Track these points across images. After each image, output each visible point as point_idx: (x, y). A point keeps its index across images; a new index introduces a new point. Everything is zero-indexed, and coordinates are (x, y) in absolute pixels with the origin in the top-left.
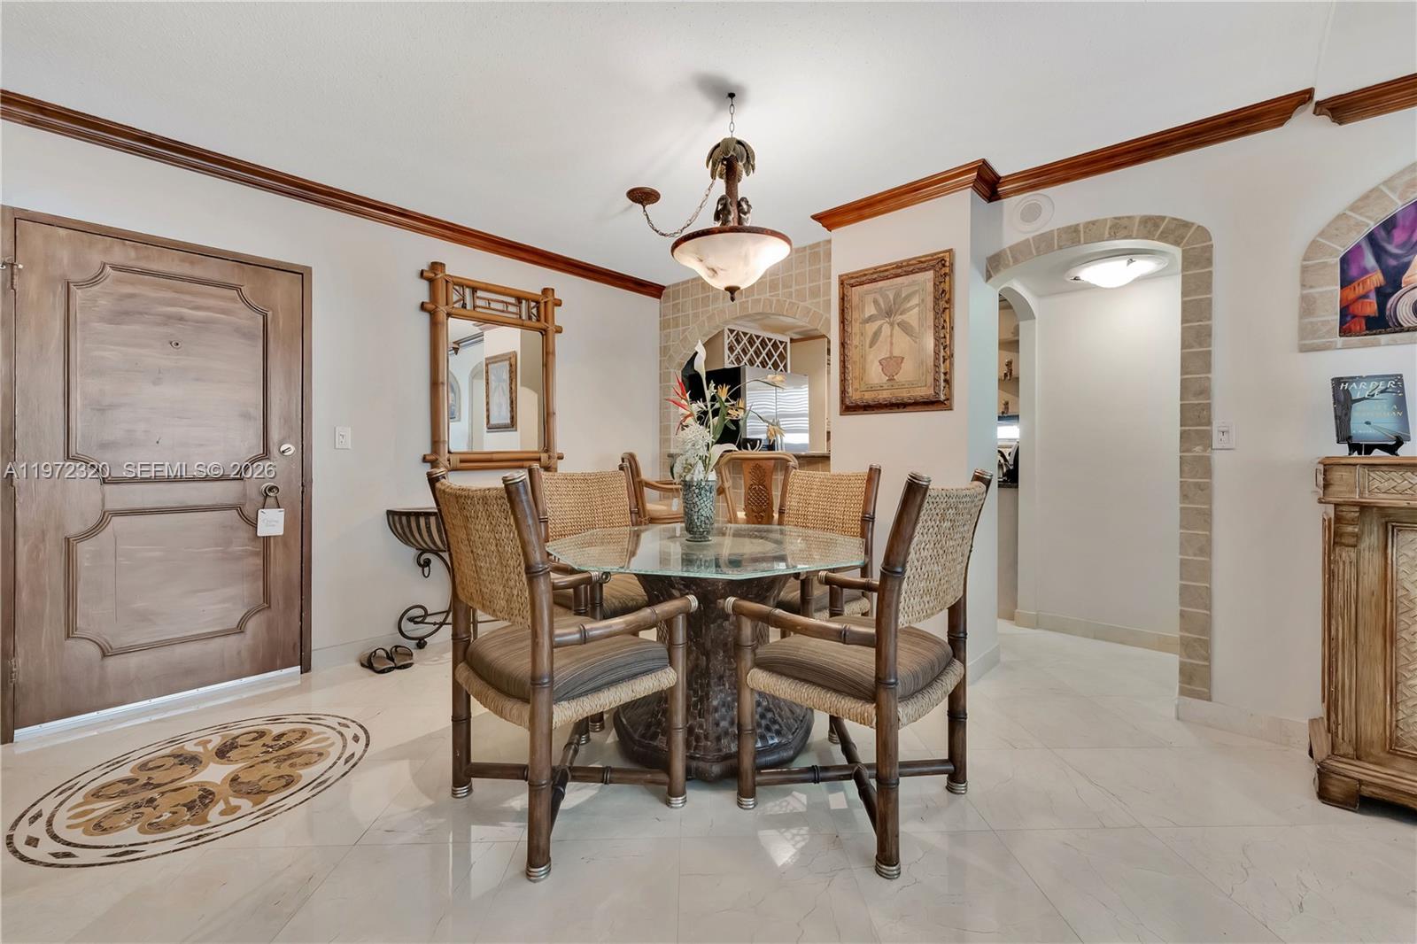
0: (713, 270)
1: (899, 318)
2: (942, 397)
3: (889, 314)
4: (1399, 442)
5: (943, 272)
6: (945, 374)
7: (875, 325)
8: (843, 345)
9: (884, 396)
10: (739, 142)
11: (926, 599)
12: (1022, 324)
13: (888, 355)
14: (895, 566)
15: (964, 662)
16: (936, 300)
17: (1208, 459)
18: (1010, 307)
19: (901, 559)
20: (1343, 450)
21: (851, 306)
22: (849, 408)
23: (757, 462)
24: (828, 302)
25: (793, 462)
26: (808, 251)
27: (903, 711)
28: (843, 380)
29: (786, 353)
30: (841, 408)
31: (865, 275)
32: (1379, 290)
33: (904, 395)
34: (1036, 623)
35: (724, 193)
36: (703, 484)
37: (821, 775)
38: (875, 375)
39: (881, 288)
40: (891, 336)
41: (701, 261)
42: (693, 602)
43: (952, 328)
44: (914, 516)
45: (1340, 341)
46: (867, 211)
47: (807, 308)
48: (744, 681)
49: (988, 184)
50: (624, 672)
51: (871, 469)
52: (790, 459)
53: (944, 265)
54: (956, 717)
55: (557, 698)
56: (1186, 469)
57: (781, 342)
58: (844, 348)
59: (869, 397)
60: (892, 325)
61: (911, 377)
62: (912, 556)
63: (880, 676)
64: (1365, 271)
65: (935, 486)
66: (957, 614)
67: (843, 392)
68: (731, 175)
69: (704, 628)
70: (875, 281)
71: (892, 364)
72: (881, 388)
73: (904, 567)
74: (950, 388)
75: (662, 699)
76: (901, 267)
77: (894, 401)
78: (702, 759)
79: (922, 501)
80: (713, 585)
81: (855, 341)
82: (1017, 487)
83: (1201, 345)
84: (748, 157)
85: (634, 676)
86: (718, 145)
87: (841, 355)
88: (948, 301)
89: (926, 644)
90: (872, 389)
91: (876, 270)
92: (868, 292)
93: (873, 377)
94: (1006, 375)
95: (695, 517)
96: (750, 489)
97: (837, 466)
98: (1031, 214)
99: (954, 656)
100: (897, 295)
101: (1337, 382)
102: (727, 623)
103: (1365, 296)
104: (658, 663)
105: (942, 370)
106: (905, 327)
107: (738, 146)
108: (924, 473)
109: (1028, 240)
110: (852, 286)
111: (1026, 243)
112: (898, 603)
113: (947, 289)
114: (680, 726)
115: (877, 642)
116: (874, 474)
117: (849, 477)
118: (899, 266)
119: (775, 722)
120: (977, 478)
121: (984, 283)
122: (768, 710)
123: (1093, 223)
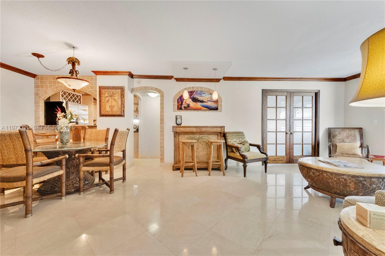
0: (70, 85)
1: (113, 98)
2: (123, 115)
3: (111, 96)
4: (181, 124)
5: (122, 90)
6: (123, 110)
7: (108, 98)
8: (100, 101)
9: (110, 113)
10: (76, 59)
11: (118, 148)
12: (139, 100)
13: (111, 105)
14: (113, 143)
15: (125, 160)
16: (121, 95)
17: (163, 126)
18: (136, 97)
19: (114, 142)
20: (176, 125)
21: (102, 93)
22: (101, 115)
23: (77, 127)
24: (96, 90)
25: (87, 127)
26: (90, 77)
27: (115, 167)
28: (100, 109)
29: (81, 98)
30: (100, 115)
31: (105, 87)
32: (181, 104)
33: (115, 113)
34: (142, 158)
35: (72, 69)
36: (66, 132)
37: (98, 185)
38: (108, 109)
39: (109, 91)
40: (112, 101)
41: (66, 83)
42: (67, 156)
43: (124, 101)
44: (116, 135)
45: (177, 110)
46: (106, 74)
47: (89, 91)
48: (81, 170)
49: (131, 76)
50: (50, 171)
51: (107, 129)
52: (86, 127)
53: (123, 89)
54: (124, 169)
55: (34, 178)
56: (161, 128)
57: (79, 96)
58: (100, 102)
59: (106, 113)
60: (112, 99)
61: (116, 110)
62: (116, 141)
63: (111, 161)
64: (179, 102)
65: (120, 130)
66: (124, 152)
67: (100, 112)
68: (74, 65)
69: (68, 163)
70: (108, 89)
71: (112, 107)
72: (109, 112)
73: (114, 143)
74: (124, 113)
75: (60, 177)
76: (114, 87)
77: (112, 114)
78: (69, 189)
79: (118, 132)
80: (72, 152)
81: (103, 101)
82: (138, 132)
83: (163, 109)
84: (78, 62)
85: (53, 172)
86: (70, 58)
87: (99, 104)
88: (124, 96)
89: (119, 158)
90: (107, 112)
91: (108, 87)
92: (106, 91)
93: (107, 109)
94: (136, 110)
95: (64, 139)
96: (74, 134)
97: (98, 128)
98: (139, 83)
99: (124, 159)
100: (113, 93)
101: (176, 116)
102: (74, 161)
103: (179, 105)
104: (58, 169)
105: (123, 109)
106: (115, 100)
107: (76, 60)
108: (118, 128)
109: (138, 87)
110: (102, 89)
111: (138, 88)
112: (113, 149)
113: (123, 94)
114: (64, 182)
115: (110, 156)
116: (108, 130)
117: (102, 130)
118: (113, 87)
119: (87, 179)
120: (127, 129)
121: (130, 93)
122: (85, 177)
123: (149, 87)
